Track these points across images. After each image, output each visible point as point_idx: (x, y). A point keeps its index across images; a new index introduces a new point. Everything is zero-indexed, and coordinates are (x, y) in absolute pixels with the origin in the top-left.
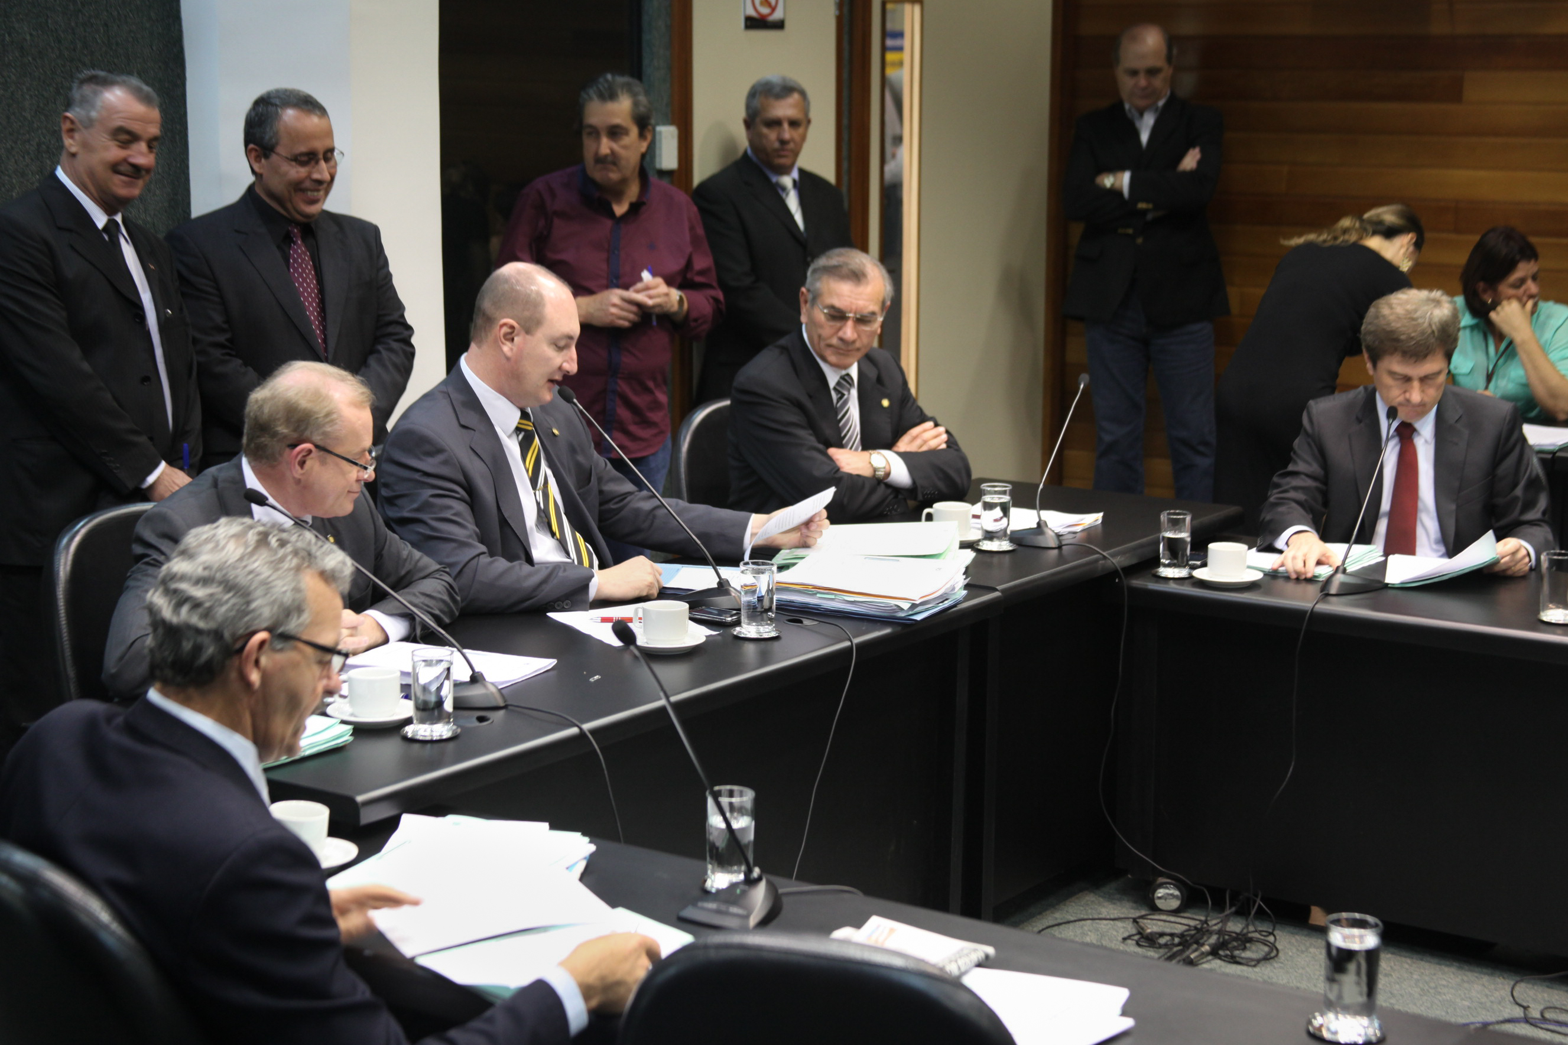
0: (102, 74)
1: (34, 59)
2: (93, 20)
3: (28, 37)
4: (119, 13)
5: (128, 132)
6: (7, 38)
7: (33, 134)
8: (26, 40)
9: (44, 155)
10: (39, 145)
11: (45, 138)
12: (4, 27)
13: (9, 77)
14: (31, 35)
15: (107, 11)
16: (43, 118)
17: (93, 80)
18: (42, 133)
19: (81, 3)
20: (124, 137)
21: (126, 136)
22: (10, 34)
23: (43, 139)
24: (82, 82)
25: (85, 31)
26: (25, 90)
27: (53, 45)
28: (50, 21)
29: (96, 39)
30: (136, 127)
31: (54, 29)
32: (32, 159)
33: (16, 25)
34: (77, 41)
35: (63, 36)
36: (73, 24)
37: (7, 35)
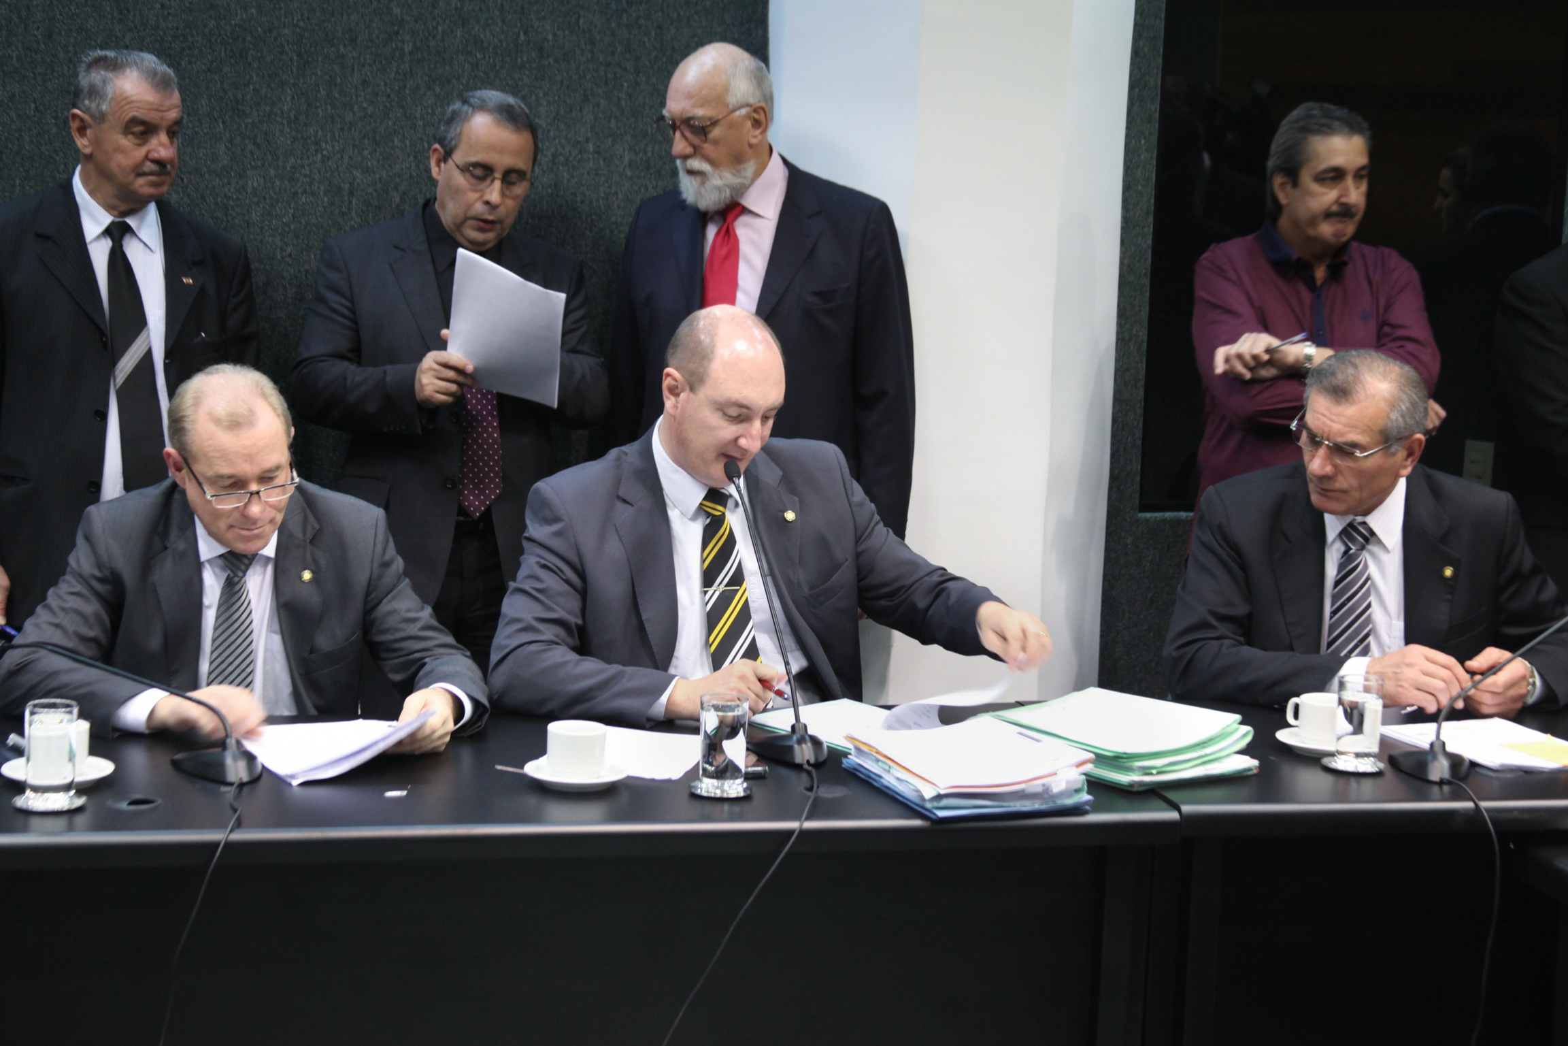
0: (111, 54)
1: (556, 61)
2: (641, 21)
3: (550, 37)
4: (679, 14)
5: (143, 123)
6: (522, 36)
7: (547, 143)
8: (548, 41)
9: (561, 168)
10: (554, 156)
11: (564, 149)
12: (519, 25)
13: (522, 80)
14: (555, 35)
15: (663, 12)
16: (562, 126)
17: (100, 62)
18: (560, 143)
19: (627, 2)
20: (139, 129)
21: (143, 129)
22: (526, 33)
23: (560, 150)
24: (89, 66)
25: (630, 33)
26: (541, 95)
27: (584, 46)
28: (581, 21)
29: (644, 42)
30: (151, 117)
31: (586, 30)
32: (544, 171)
33: (536, 24)
34: (617, 44)
35: (598, 38)
36: (613, 25)
37: (522, 34)
